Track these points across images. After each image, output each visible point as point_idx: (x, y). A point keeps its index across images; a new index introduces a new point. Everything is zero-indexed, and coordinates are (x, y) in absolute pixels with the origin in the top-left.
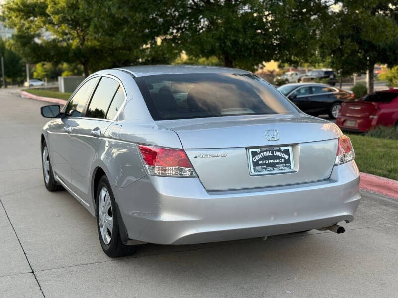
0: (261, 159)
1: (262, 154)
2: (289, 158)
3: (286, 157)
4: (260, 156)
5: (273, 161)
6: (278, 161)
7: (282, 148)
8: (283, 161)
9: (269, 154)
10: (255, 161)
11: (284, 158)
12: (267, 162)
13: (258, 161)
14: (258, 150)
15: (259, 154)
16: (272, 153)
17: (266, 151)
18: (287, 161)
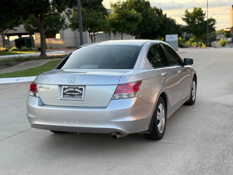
0: (68, 92)
1: (69, 89)
2: (82, 93)
3: (81, 92)
4: (67, 90)
5: (74, 93)
6: (76, 94)
7: (80, 87)
8: (79, 94)
9: (72, 89)
10: (65, 92)
11: (79, 93)
12: (70, 93)
13: (66, 93)
14: (67, 87)
15: (67, 89)
16: (74, 89)
17: (71, 88)
18: (81, 94)
